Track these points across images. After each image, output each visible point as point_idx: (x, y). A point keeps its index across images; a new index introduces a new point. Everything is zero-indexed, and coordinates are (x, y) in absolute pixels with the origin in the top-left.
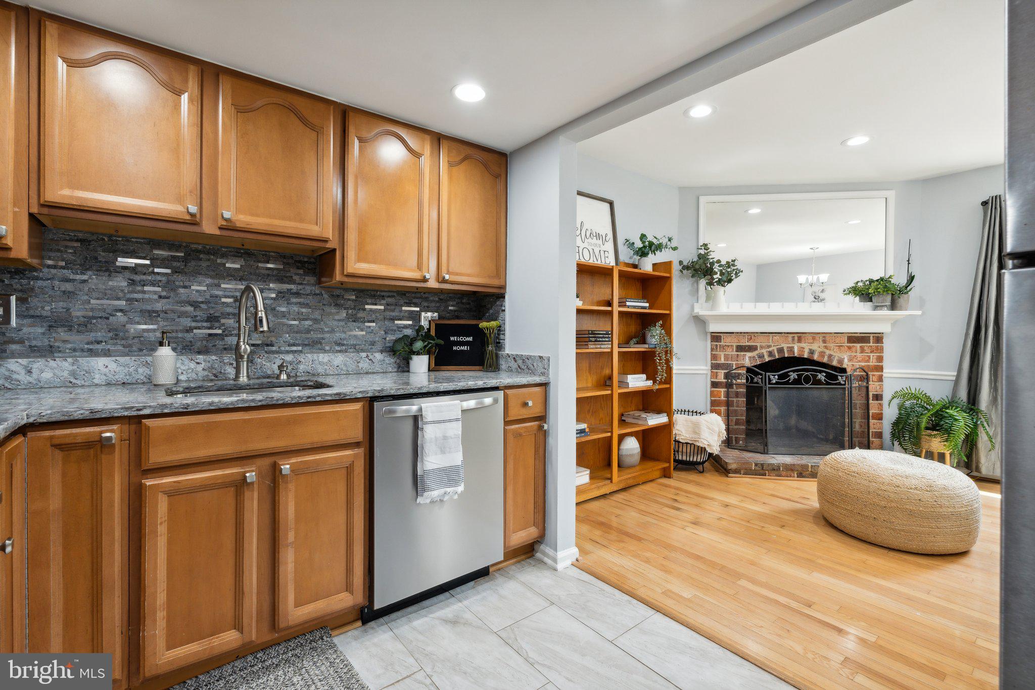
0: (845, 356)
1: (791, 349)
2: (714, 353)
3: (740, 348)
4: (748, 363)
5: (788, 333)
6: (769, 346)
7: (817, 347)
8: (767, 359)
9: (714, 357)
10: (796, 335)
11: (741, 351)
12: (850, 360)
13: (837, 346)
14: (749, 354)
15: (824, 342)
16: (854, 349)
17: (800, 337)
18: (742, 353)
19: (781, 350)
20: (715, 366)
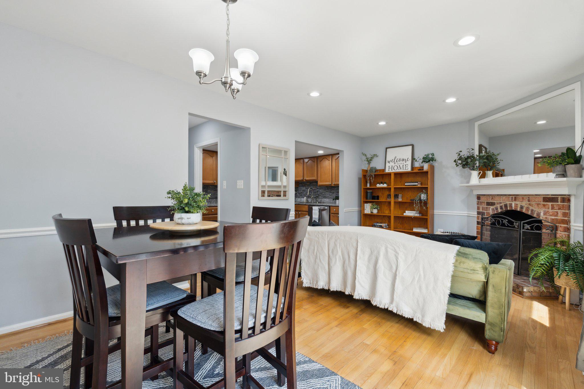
0: (542, 211)
1: (511, 205)
2: (478, 206)
3: (489, 204)
4: (491, 212)
5: (509, 195)
6: (501, 203)
7: (525, 204)
8: (500, 211)
9: (478, 208)
10: (514, 196)
11: (488, 205)
12: (545, 214)
13: (536, 204)
14: (492, 207)
15: (529, 201)
16: (547, 207)
17: (515, 197)
18: (489, 207)
19: (506, 206)
20: (479, 213)
